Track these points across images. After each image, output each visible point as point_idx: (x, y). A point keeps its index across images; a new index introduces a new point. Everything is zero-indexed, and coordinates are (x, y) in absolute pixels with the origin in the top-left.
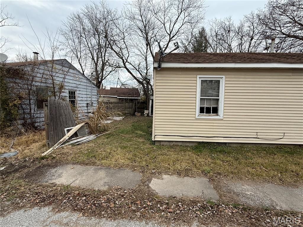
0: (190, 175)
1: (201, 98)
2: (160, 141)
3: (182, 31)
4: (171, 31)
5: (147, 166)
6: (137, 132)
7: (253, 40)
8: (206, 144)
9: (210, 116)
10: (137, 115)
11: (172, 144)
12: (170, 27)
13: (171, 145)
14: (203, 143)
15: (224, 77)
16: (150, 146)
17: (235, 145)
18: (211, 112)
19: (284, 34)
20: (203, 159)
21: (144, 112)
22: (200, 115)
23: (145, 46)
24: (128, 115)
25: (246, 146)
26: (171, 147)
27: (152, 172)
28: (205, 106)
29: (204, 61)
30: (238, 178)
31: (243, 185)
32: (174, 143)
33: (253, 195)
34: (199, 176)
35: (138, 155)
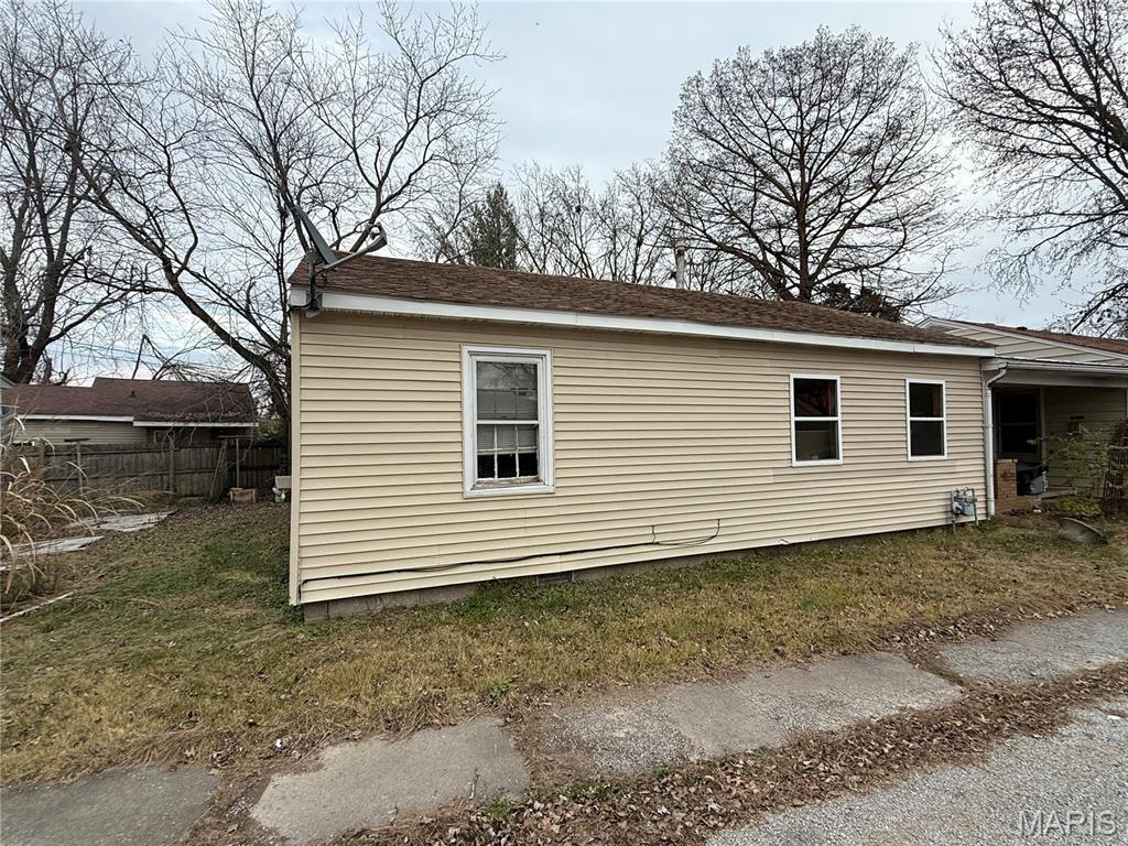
0: (436, 721)
1: (478, 425)
2: (328, 601)
3: (425, 185)
4: (384, 178)
5: (251, 725)
6: (224, 575)
7: (643, 247)
8: (506, 585)
9: (513, 484)
10: (237, 499)
11: (379, 608)
12: (378, 163)
13: (375, 612)
14: (495, 584)
15: (548, 352)
16: (281, 633)
17: (596, 577)
18: (518, 470)
19: (712, 241)
20: (493, 643)
21: (274, 485)
22: (478, 483)
23: (276, 216)
24: (189, 504)
25: (626, 574)
26: (375, 620)
27: (273, 748)
28: (496, 451)
29: (483, 298)
30: (596, 690)
31: (608, 711)
32: (386, 601)
33: (633, 736)
34: (471, 716)
35: (214, 685)
